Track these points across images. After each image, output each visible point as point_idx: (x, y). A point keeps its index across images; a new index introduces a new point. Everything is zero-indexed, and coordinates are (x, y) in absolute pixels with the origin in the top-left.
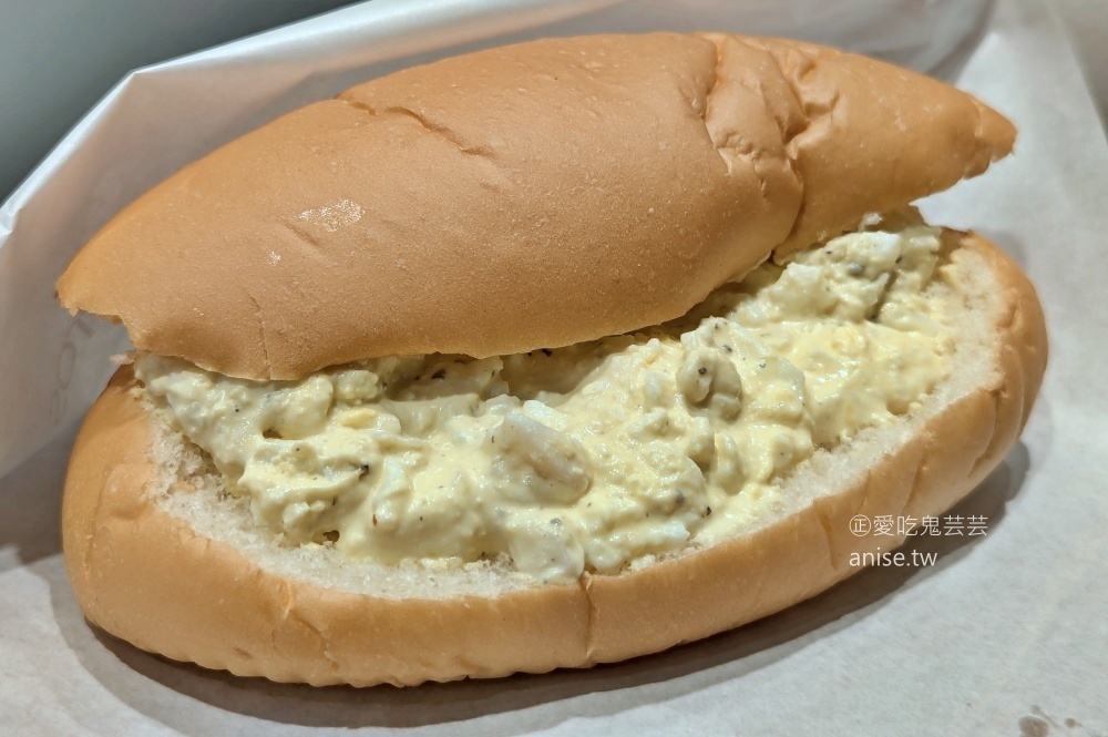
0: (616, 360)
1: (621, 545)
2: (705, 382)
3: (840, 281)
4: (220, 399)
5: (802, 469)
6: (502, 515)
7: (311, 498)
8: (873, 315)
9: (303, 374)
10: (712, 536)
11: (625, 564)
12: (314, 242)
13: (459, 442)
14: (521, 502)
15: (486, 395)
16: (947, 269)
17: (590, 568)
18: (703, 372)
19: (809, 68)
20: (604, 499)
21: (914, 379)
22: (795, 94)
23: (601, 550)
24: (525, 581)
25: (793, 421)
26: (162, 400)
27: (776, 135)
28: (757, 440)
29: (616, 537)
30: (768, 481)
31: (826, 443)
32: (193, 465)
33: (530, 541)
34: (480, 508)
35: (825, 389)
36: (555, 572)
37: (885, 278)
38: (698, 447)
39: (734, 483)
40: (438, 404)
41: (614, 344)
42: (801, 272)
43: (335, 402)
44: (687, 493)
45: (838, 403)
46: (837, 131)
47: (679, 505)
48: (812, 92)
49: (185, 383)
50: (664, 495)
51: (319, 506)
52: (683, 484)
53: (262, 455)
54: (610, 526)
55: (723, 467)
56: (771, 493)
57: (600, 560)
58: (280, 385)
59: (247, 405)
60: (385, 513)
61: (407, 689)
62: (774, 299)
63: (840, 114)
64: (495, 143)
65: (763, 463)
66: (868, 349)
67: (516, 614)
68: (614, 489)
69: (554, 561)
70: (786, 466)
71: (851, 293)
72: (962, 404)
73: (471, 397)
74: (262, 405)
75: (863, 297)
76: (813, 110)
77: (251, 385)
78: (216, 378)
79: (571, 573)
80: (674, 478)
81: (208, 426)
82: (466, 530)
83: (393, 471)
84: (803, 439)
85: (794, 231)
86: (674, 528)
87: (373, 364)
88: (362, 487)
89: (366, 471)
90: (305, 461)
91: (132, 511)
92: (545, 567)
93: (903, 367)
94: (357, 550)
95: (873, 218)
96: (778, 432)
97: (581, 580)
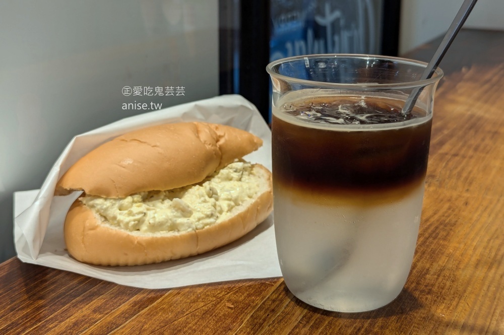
0: (190, 190)
1: (202, 223)
2: (211, 192)
3: (232, 173)
4: (108, 203)
5: (234, 209)
6: (176, 221)
7: (134, 221)
8: (240, 180)
9: (126, 196)
10: (219, 221)
11: (203, 227)
12: (124, 167)
13: (161, 209)
14: (179, 217)
15: (163, 200)
16: (252, 172)
17: (197, 229)
18: (210, 190)
19: (217, 128)
20: (196, 215)
21: (252, 191)
22: (216, 134)
23: (198, 225)
24: (183, 232)
25: (230, 200)
26: (93, 206)
27: (215, 142)
28: (224, 205)
29: (201, 222)
30: (227, 212)
31: (237, 204)
32: (103, 219)
33: (182, 224)
34: (171, 220)
35: (234, 194)
36: (190, 230)
37: (241, 172)
38: (213, 204)
39: (221, 212)
40: (154, 202)
41: (189, 187)
42: (224, 172)
43: (134, 202)
44: (213, 213)
45: (238, 196)
46: (226, 141)
47: (212, 215)
48: (219, 133)
49: (99, 201)
50: (209, 213)
51: (136, 222)
52: (212, 211)
53: (120, 214)
54: (199, 220)
55: (218, 209)
56: (229, 214)
57: (198, 227)
58: (121, 199)
59: (115, 204)
60: (151, 221)
61: (158, 263)
62: (219, 178)
63: (226, 137)
64: (158, 144)
65: (225, 208)
66: (241, 186)
67: (183, 239)
68: (198, 213)
69: (189, 227)
70: (230, 209)
71: (235, 175)
72: (264, 194)
73: (161, 200)
74: (118, 204)
75: (238, 176)
76: (220, 137)
77: (115, 199)
78: (106, 199)
79: (193, 229)
80: (210, 210)
81: (106, 209)
82: (169, 224)
83: (150, 214)
84: (232, 203)
85: (220, 164)
86: (212, 220)
87: (139, 193)
88: (144, 217)
89: (145, 214)
90: (130, 214)
91: (94, 228)
92: (187, 229)
93: (250, 189)
94: (146, 231)
95: (237, 160)
96: (227, 202)
97: (195, 231)
